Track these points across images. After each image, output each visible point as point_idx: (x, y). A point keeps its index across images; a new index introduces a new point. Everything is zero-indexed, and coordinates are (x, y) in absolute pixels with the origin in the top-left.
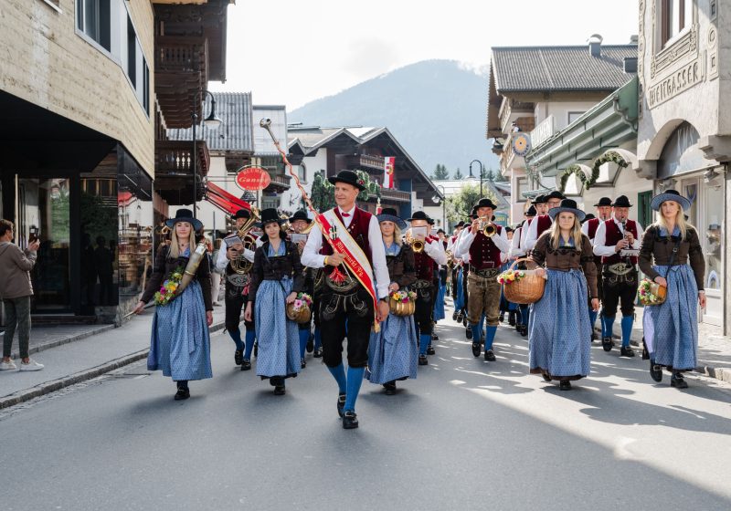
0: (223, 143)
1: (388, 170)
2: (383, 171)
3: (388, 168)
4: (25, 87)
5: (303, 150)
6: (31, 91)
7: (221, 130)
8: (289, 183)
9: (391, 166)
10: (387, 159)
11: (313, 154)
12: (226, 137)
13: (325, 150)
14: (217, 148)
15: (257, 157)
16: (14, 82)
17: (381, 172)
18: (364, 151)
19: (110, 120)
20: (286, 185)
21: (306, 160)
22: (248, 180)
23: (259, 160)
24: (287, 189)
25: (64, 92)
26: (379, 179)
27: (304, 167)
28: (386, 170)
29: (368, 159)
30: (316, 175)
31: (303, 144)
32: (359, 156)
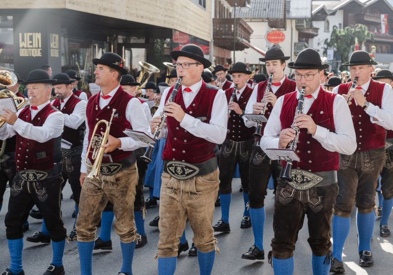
0: (265, 13)
1: (384, 22)
2: (380, 23)
3: (383, 21)
4: (112, 11)
5: (327, 12)
6: (116, 12)
7: (265, 6)
8: (317, 32)
9: (386, 20)
10: (383, 16)
11: (334, 13)
12: (267, 10)
13: (342, 11)
14: (261, 17)
15: (291, 19)
16: (105, 9)
17: (379, 24)
18: (368, 11)
19: (167, 19)
20: (315, 33)
21: (329, 18)
22: (273, 38)
23: (294, 22)
24: (316, 35)
25: (136, 9)
26: (377, 28)
27: (328, 22)
28: (382, 23)
29: (370, 16)
30: (334, 27)
31: (328, 8)
32: (364, 14)
